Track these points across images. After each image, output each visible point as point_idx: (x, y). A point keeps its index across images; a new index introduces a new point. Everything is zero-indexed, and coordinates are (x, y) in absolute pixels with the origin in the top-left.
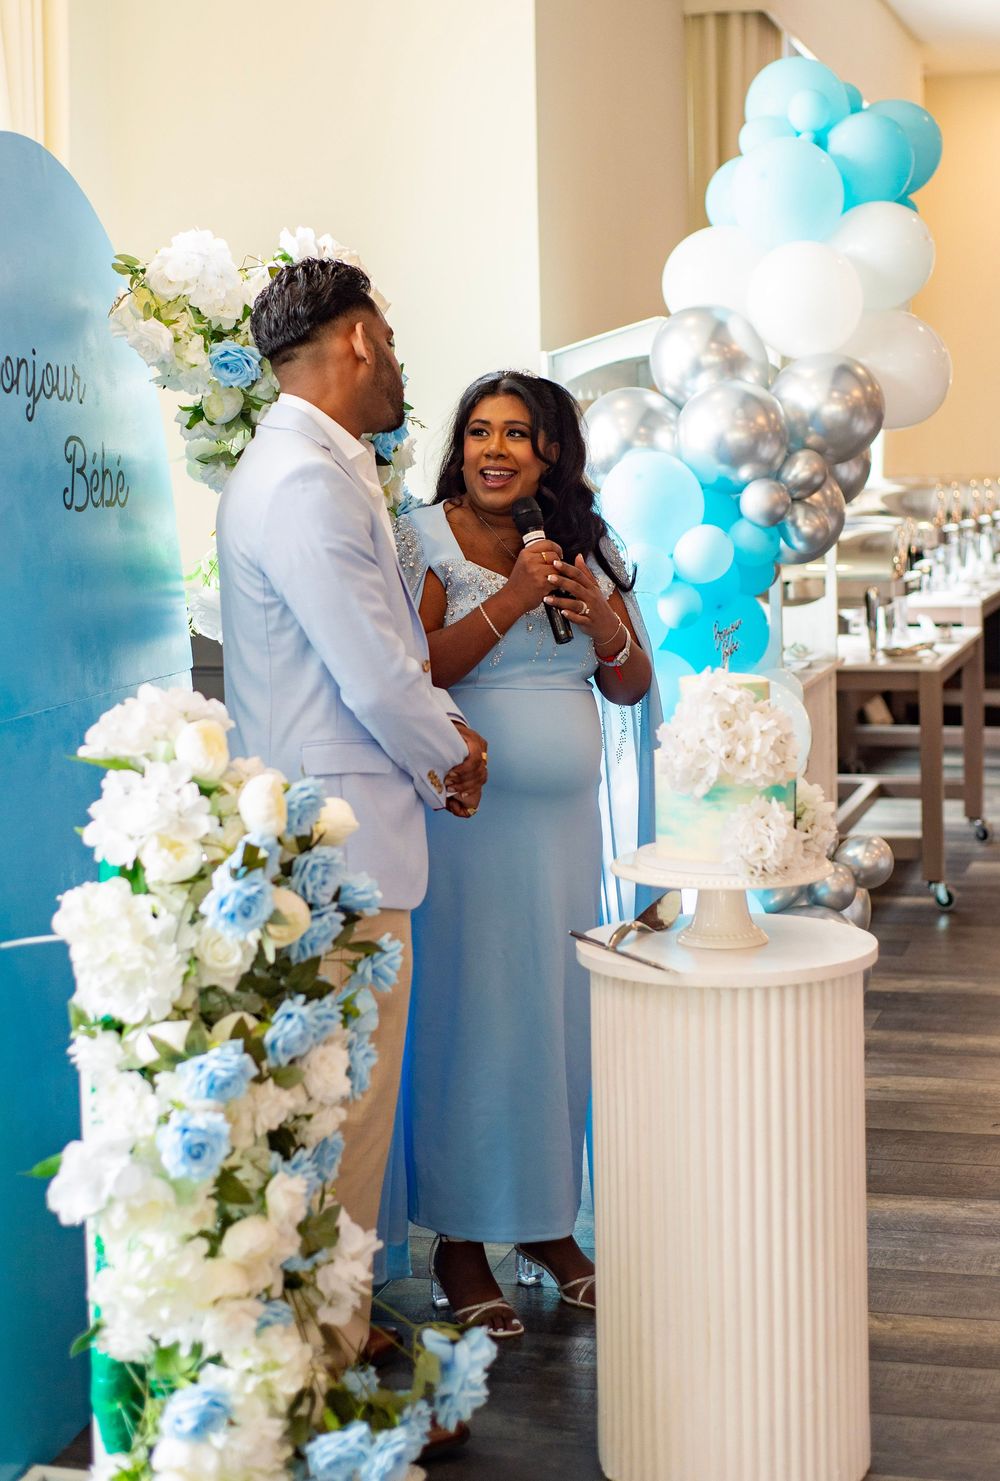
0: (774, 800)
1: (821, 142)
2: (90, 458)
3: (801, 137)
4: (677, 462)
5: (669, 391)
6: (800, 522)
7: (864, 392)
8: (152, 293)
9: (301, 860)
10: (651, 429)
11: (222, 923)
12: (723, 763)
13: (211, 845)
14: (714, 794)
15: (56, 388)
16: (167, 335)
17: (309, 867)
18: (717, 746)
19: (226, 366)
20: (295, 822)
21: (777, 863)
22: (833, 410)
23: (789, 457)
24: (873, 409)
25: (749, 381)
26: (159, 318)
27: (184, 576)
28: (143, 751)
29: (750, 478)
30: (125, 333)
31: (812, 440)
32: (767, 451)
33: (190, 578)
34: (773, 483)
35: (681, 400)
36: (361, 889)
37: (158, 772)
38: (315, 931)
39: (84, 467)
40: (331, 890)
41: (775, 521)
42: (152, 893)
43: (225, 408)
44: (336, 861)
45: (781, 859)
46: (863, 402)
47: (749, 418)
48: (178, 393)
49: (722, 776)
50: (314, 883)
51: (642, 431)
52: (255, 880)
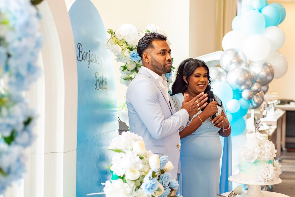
0: (270, 164)
1: (260, 11)
2: (100, 77)
3: (256, 10)
4: (227, 84)
5: (224, 68)
6: (255, 99)
7: (270, 70)
8: (117, 38)
9: (162, 175)
10: (220, 77)
11: (146, 191)
12: (259, 155)
13: (141, 171)
14: (256, 162)
15: (93, 60)
16: (120, 48)
17: (164, 177)
18: (257, 150)
19: (134, 56)
20: (161, 166)
21: (271, 179)
22: (263, 74)
23: (253, 84)
24: (272, 74)
25: (243, 66)
26: (118, 44)
27: (118, 107)
28: (125, 148)
29: (244, 89)
30: (109, 48)
31: (258, 80)
32: (248, 83)
33: (119, 107)
34: (249, 90)
35: (227, 70)
36: (175, 183)
37: (129, 153)
38: (165, 193)
39: (99, 80)
40: (168, 183)
41: (250, 99)
42: (127, 183)
43: (131, 67)
44: (169, 176)
45: (272, 178)
46: (270, 72)
47: (244, 75)
48: (121, 63)
49: (259, 157)
50: (165, 181)
51: (218, 77)
52: (154, 180)
